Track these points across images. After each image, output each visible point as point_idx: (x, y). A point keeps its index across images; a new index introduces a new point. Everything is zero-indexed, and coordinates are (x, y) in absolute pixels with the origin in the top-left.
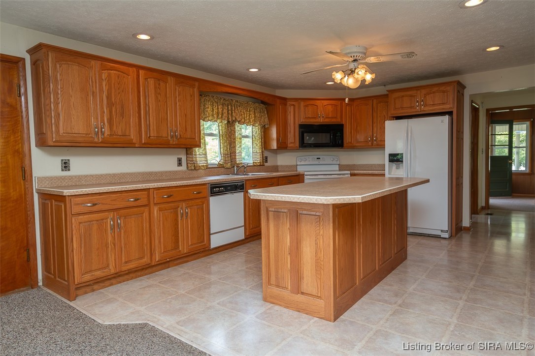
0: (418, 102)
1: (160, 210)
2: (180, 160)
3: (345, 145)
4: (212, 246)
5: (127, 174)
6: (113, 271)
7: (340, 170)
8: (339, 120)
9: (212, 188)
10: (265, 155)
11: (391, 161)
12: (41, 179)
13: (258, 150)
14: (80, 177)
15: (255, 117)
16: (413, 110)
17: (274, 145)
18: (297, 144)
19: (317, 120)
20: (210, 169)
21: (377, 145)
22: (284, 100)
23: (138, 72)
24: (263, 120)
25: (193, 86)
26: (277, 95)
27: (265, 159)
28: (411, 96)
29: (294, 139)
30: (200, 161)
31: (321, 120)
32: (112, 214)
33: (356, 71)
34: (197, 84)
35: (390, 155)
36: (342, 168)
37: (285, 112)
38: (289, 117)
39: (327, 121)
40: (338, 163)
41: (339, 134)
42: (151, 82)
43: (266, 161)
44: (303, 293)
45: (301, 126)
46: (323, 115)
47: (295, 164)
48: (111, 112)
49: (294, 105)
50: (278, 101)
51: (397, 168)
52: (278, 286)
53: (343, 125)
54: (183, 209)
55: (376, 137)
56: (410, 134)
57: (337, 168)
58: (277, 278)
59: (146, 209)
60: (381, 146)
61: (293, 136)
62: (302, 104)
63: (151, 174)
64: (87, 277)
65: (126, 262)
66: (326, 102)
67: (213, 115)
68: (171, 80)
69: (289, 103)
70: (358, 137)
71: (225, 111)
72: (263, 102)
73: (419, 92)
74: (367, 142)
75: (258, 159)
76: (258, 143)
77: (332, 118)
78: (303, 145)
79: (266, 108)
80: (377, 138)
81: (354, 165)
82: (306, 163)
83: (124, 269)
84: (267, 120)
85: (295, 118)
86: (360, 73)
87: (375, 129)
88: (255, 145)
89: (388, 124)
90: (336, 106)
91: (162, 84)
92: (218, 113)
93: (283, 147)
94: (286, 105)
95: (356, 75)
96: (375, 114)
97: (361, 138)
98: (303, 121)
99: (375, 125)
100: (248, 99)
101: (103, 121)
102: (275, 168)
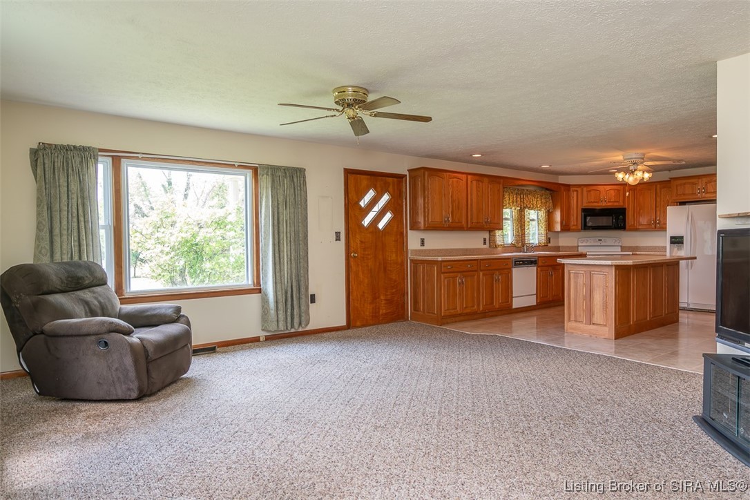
0: (699, 189)
1: (484, 275)
2: (485, 240)
3: (627, 227)
4: (514, 307)
5: (454, 249)
6: (459, 312)
7: (622, 251)
8: (622, 204)
9: (515, 262)
10: (549, 237)
11: (672, 243)
12: (413, 251)
13: (543, 231)
14: (429, 250)
15: (541, 203)
16: (695, 197)
17: (558, 228)
18: (580, 228)
19: (599, 204)
20: (507, 248)
21: (660, 228)
22: (568, 186)
23: (467, 177)
24: (548, 205)
25: (499, 183)
26: (560, 182)
27: (549, 240)
28: (693, 184)
29: (577, 221)
30: (499, 241)
31: (603, 205)
32: (459, 275)
33: (635, 173)
34: (502, 181)
35: (671, 238)
36: (623, 248)
37: (569, 197)
38: (572, 201)
39: (609, 205)
40: (620, 244)
41: (621, 217)
42: (474, 183)
43: (550, 242)
44: (594, 324)
45: (584, 210)
46: (606, 199)
47: (576, 245)
48: (453, 206)
49: (577, 191)
50: (562, 188)
51: (678, 249)
52: (576, 321)
53: (625, 209)
54: (497, 276)
55: (659, 219)
56: (690, 218)
57: (619, 249)
58: (575, 316)
59: (476, 273)
60: (663, 228)
61: (576, 218)
62: (585, 189)
63: (467, 250)
64: (447, 313)
65: (465, 308)
66: (609, 187)
67: (509, 204)
68: (486, 180)
69: (572, 189)
70: (641, 220)
71: (519, 199)
72: (547, 189)
73: (700, 180)
74: (649, 224)
75: (543, 241)
76: (543, 226)
77: (615, 202)
78: (585, 227)
79: (551, 194)
80: (660, 222)
81: (637, 247)
82: (588, 244)
83: (465, 312)
84: (551, 205)
85: (577, 203)
86: (638, 174)
87: (658, 213)
88: (540, 228)
89: (670, 209)
90: (618, 190)
91: (480, 183)
92: (513, 202)
93: (566, 228)
94: (569, 190)
95: (635, 176)
96: (658, 199)
97: (644, 220)
98: (585, 205)
99: (658, 209)
100: (535, 188)
101: (449, 213)
102: (557, 248)
